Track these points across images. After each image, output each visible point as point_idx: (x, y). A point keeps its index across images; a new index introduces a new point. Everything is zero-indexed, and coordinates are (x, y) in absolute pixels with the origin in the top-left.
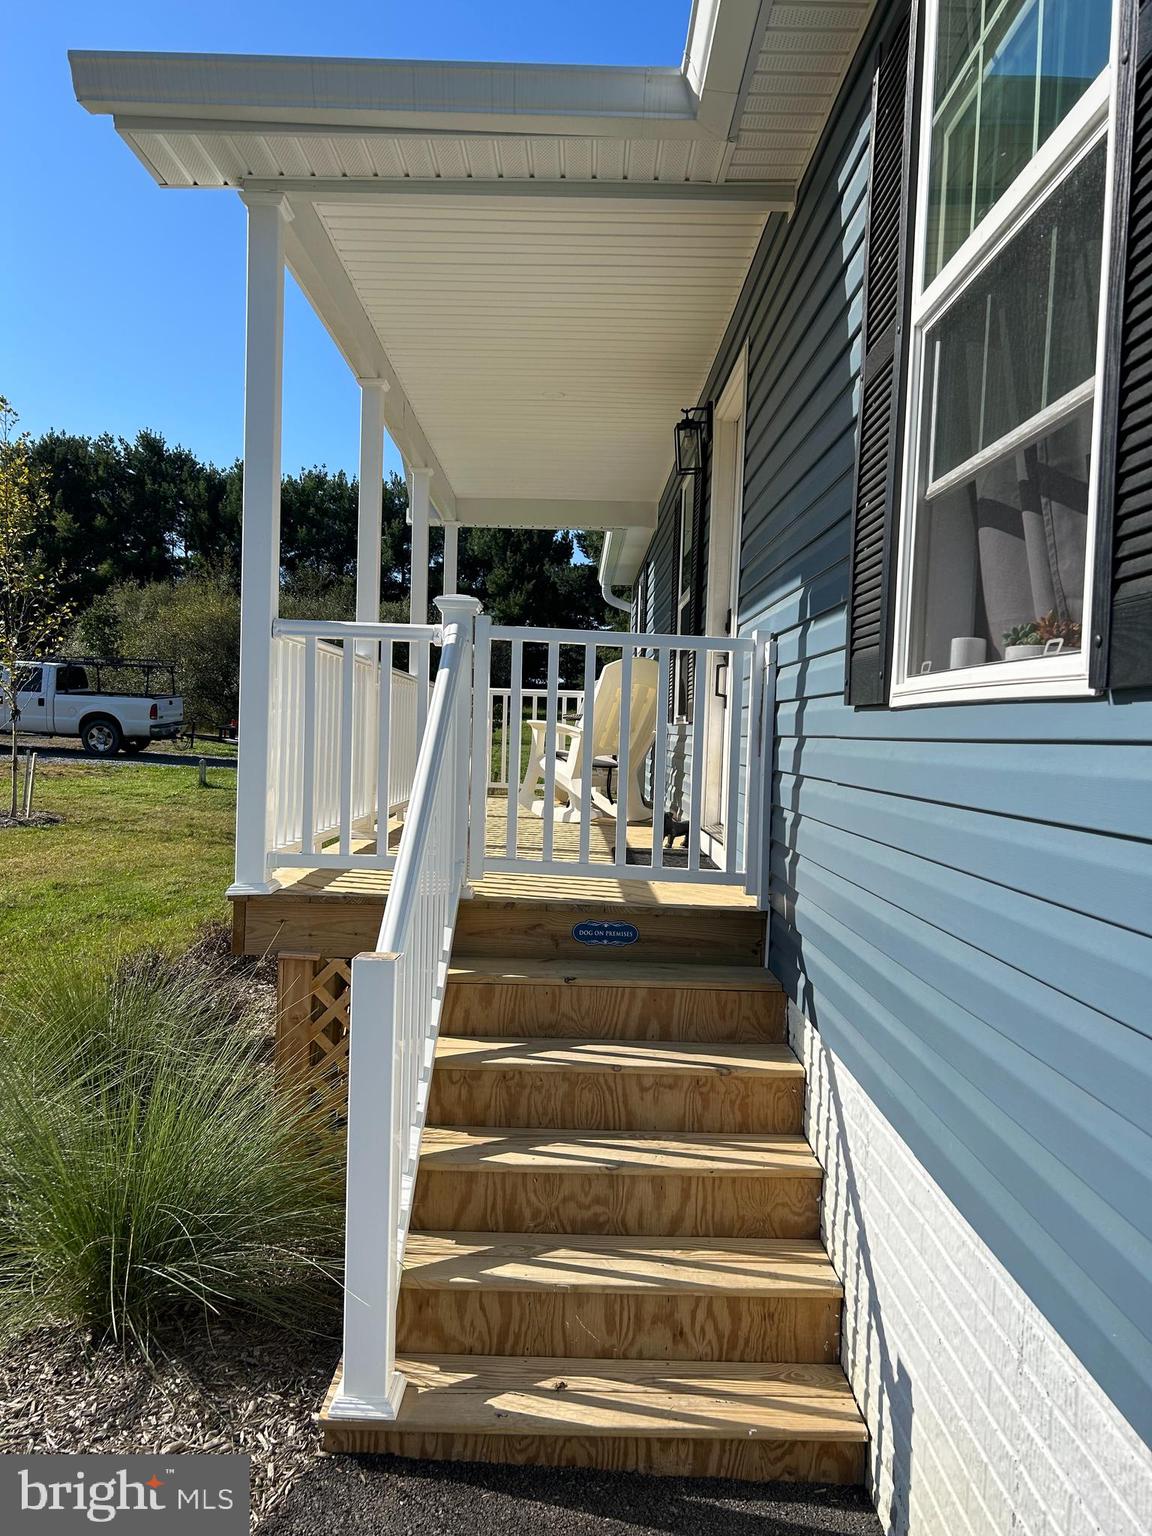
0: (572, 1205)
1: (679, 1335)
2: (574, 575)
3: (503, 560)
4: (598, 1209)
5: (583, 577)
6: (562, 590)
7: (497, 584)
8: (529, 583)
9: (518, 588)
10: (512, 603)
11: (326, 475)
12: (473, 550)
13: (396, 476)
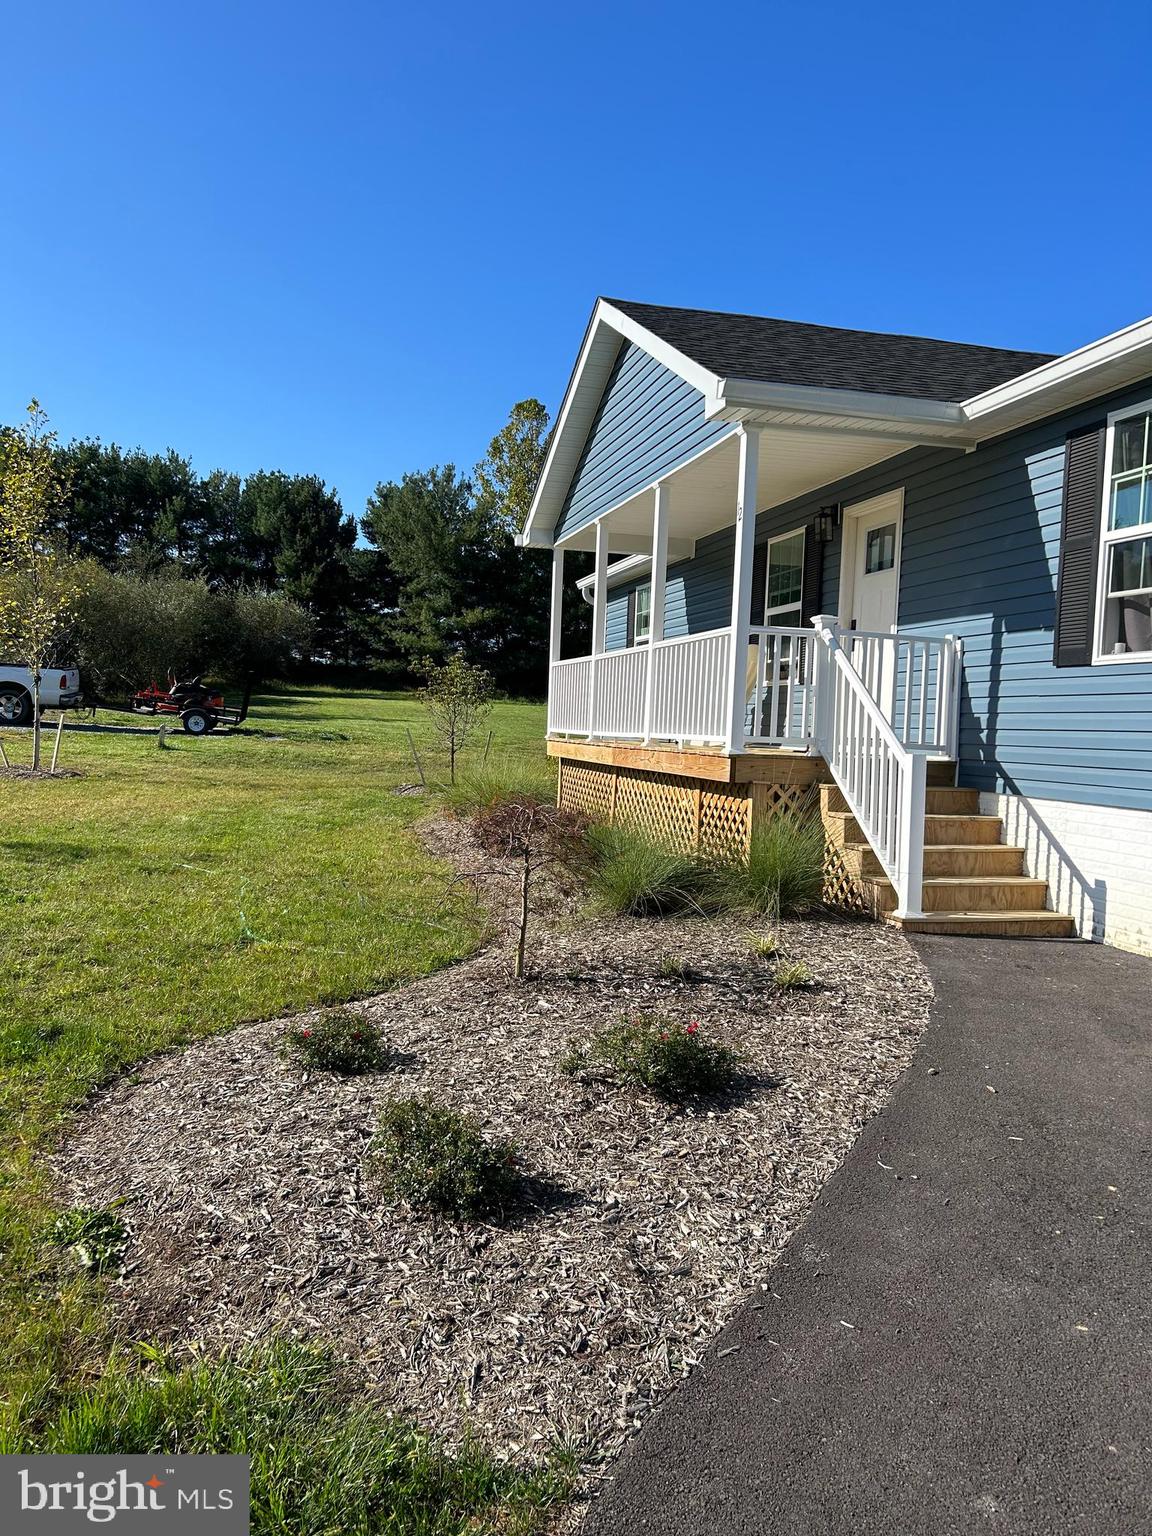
0: (935, 865)
1: (993, 901)
2: (364, 560)
3: (292, 543)
4: (944, 866)
5: (372, 562)
6: (353, 574)
7: (287, 566)
8: (318, 565)
9: (309, 570)
10: (303, 585)
11: (99, 446)
12: (259, 531)
13: (173, 452)
